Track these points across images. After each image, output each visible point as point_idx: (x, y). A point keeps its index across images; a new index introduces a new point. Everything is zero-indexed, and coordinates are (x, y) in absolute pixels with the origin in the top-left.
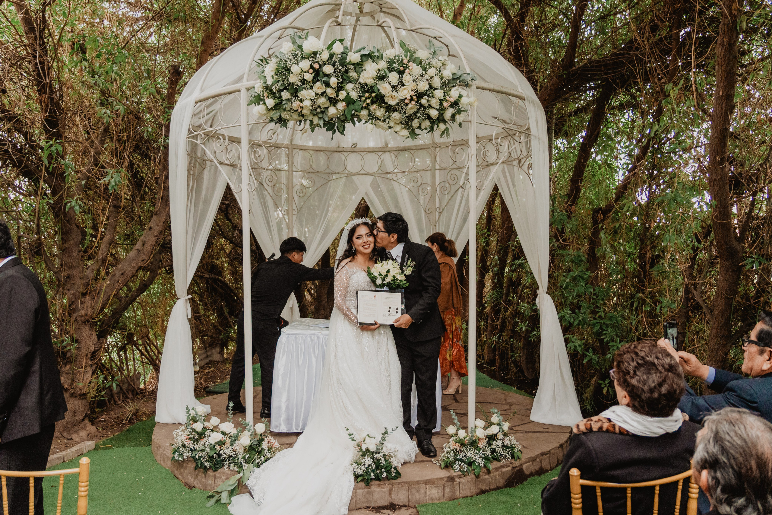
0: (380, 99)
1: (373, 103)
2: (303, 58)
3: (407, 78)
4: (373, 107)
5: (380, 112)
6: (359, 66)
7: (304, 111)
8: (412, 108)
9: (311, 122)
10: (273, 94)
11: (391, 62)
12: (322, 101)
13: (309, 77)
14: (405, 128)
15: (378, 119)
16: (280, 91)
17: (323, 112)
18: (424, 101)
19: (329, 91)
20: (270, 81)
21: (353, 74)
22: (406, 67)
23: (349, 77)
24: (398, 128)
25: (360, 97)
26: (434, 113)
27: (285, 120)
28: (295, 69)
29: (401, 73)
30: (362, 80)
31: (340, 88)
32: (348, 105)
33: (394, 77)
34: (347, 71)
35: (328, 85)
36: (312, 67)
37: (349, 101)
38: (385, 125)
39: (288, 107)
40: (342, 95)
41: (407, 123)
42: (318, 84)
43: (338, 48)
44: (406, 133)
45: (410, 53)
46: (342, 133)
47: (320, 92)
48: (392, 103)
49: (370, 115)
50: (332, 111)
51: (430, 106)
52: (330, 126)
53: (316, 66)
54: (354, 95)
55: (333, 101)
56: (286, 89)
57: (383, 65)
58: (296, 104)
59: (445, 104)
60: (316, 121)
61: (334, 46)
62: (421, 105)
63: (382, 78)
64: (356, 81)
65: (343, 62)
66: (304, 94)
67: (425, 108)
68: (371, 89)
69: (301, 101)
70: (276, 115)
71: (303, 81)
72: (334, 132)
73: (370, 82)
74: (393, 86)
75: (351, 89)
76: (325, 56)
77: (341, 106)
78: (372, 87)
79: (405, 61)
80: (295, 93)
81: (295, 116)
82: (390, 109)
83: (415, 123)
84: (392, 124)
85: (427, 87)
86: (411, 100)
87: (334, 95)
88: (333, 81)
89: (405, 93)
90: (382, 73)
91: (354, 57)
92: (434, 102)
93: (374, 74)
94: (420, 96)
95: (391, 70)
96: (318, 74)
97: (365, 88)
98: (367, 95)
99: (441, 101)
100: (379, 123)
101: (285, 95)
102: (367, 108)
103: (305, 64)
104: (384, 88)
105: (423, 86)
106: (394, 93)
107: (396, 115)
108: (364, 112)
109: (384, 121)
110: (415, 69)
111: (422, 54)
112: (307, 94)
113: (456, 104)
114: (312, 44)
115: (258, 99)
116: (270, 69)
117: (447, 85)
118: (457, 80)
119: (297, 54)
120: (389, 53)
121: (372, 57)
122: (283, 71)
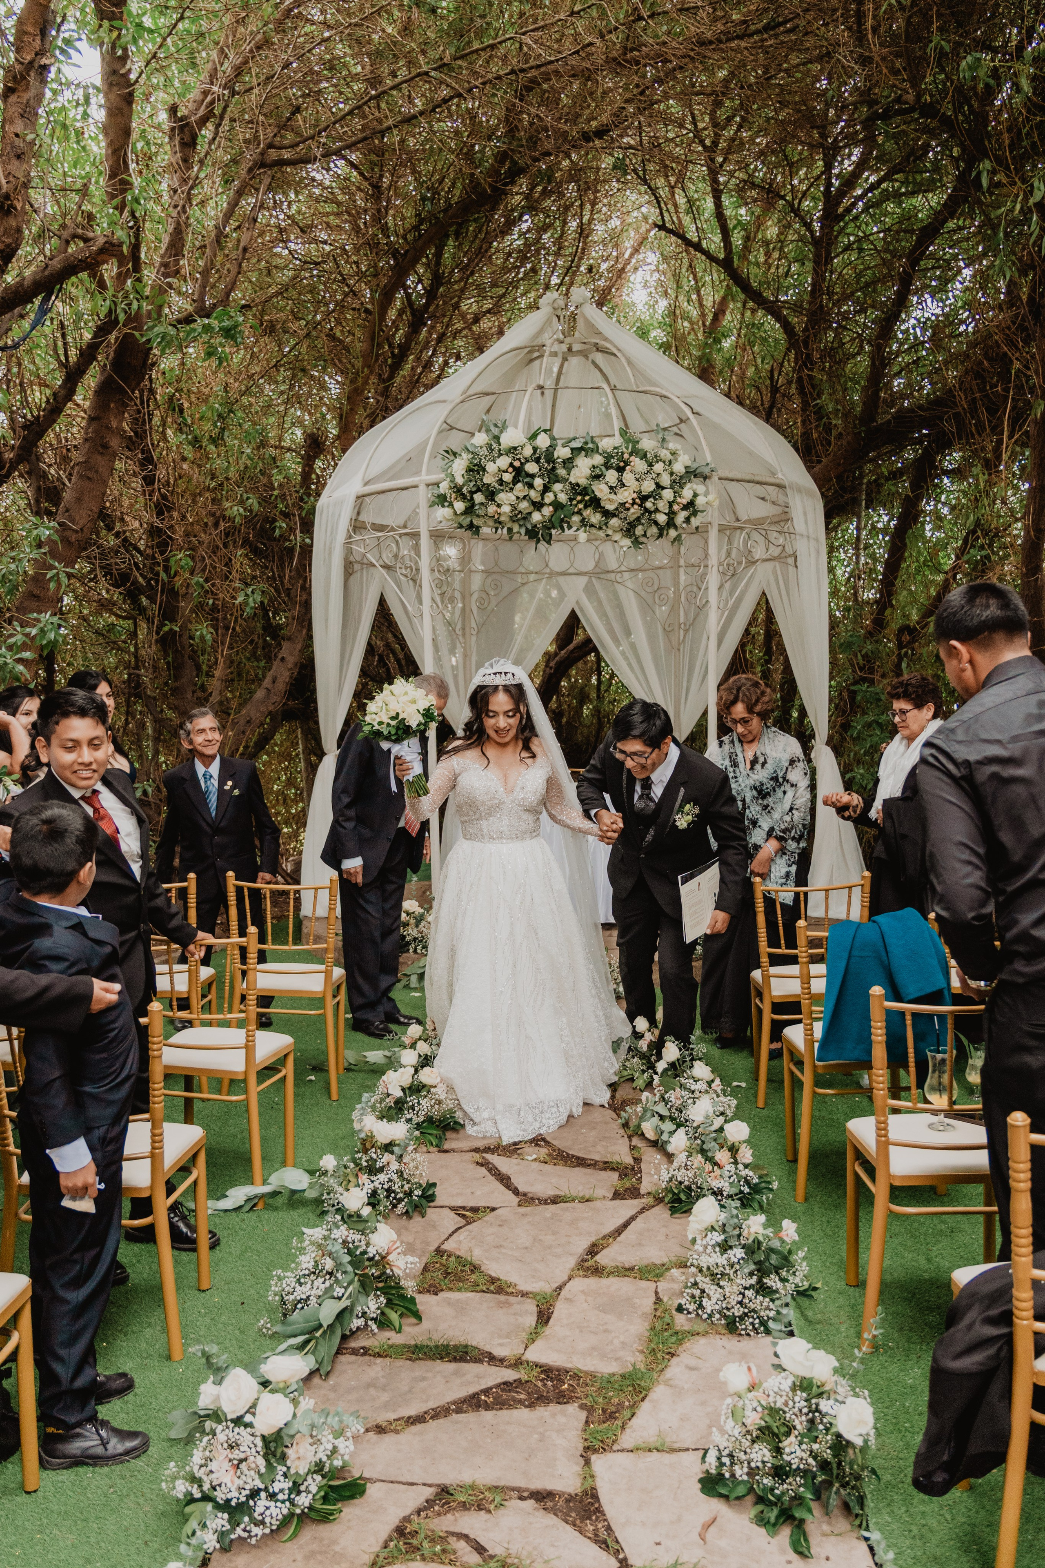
0: (595, 503)
1: (586, 507)
2: (500, 455)
3: (628, 477)
4: (587, 513)
5: (596, 518)
6: (568, 463)
7: (502, 519)
8: (635, 511)
9: (510, 530)
10: (463, 497)
11: (608, 457)
12: (524, 505)
13: (508, 477)
14: (625, 536)
15: (592, 526)
16: (472, 493)
17: (524, 518)
18: (649, 505)
19: (533, 494)
20: (460, 481)
21: (561, 472)
22: (627, 464)
23: (557, 476)
24: (617, 537)
25: (571, 500)
26: (662, 518)
27: (478, 528)
28: (491, 467)
29: (620, 470)
30: (572, 479)
31: (546, 489)
32: (556, 510)
33: (611, 476)
34: (554, 469)
35: (531, 486)
36: (511, 465)
37: (557, 505)
38: (601, 534)
39: (481, 512)
40: (549, 498)
41: (629, 530)
42: (519, 485)
43: (543, 441)
44: (627, 542)
45: (633, 443)
46: (549, 542)
47: (521, 495)
48: (610, 507)
49: (583, 520)
50: (536, 517)
51: (657, 510)
52: (532, 534)
53: (517, 464)
54: (563, 498)
55: (538, 506)
56: (479, 490)
57: (598, 460)
58: (492, 509)
59: (676, 507)
60: (516, 528)
61: (539, 438)
62: (646, 510)
63: (597, 477)
64: (566, 480)
65: (550, 458)
66: (502, 497)
67: (650, 512)
68: (585, 491)
69: (499, 506)
70: (466, 521)
71: (501, 482)
72: (538, 541)
73: (583, 482)
74: (611, 488)
75: (560, 491)
76: (528, 452)
77: (547, 511)
78: (585, 488)
79: (626, 456)
80: (491, 495)
81: (491, 523)
82: (607, 514)
83: (639, 530)
84: (610, 532)
85: (653, 487)
86: (634, 503)
87: (539, 499)
88: (538, 482)
89: (626, 495)
90: (598, 471)
91: (562, 453)
92: (662, 505)
93: (588, 472)
94: (644, 498)
95: (607, 466)
96: (519, 473)
97: (577, 490)
98: (579, 498)
99: (671, 504)
100: (594, 530)
101: (479, 498)
102: (579, 512)
103: (504, 462)
104: (601, 490)
105: (648, 486)
106: (613, 496)
107: (614, 522)
108: (576, 519)
109: (600, 528)
110: (639, 464)
111: (647, 444)
112: (506, 498)
113: (690, 505)
114: (512, 437)
115: (442, 500)
116: (459, 467)
117: (678, 483)
118: (692, 473)
119: (494, 449)
120: (606, 444)
121: (585, 450)
122: (476, 469)
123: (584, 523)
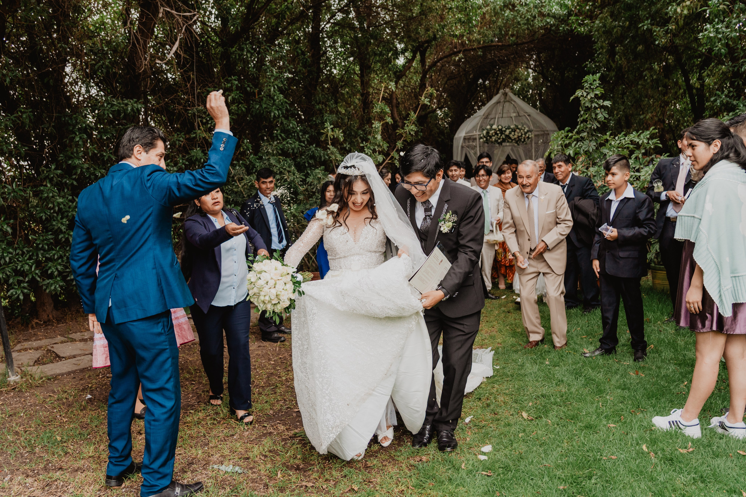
0: (510, 138)
3: (516, 133)
4: (508, 140)
5: (510, 141)
6: (505, 131)
7: (493, 141)
8: (517, 139)
9: (494, 144)
10: (485, 138)
11: (512, 129)
12: (497, 139)
13: (494, 134)
14: (516, 144)
17: (497, 141)
19: (498, 137)
20: (485, 135)
22: (516, 131)
26: (522, 140)
27: (488, 143)
28: (491, 132)
30: (506, 134)
32: (503, 140)
33: (513, 133)
34: (502, 132)
39: (489, 140)
40: (501, 137)
41: (516, 142)
45: (517, 126)
46: (501, 145)
47: (496, 137)
48: (513, 139)
50: (499, 141)
53: (495, 131)
55: (499, 139)
56: (488, 136)
57: (510, 130)
58: (491, 140)
59: (525, 138)
61: (499, 126)
62: (520, 139)
64: (504, 134)
65: (502, 130)
70: (486, 142)
71: (492, 135)
72: (499, 145)
74: (513, 135)
75: (503, 136)
76: (497, 129)
77: (501, 140)
78: (508, 135)
79: (516, 129)
80: (491, 137)
81: (491, 142)
83: (518, 143)
84: (513, 143)
85: (521, 134)
88: (499, 135)
89: (516, 137)
91: (504, 129)
92: (523, 138)
94: (519, 137)
95: (512, 131)
96: (496, 134)
97: (506, 136)
101: (488, 138)
103: (493, 131)
104: (511, 136)
106: (513, 137)
107: (513, 141)
108: (506, 141)
109: (511, 143)
110: (518, 130)
111: (520, 127)
112: (494, 138)
113: (528, 138)
114: (494, 127)
115: (481, 138)
116: (485, 132)
117: (526, 133)
118: (528, 131)
119: (491, 129)
120: (512, 127)
121: (509, 128)
122: (488, 133)
123: (508, 142)
